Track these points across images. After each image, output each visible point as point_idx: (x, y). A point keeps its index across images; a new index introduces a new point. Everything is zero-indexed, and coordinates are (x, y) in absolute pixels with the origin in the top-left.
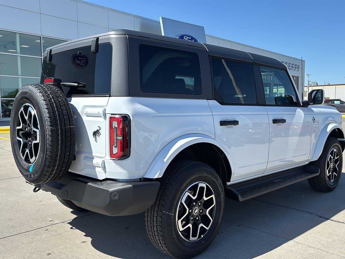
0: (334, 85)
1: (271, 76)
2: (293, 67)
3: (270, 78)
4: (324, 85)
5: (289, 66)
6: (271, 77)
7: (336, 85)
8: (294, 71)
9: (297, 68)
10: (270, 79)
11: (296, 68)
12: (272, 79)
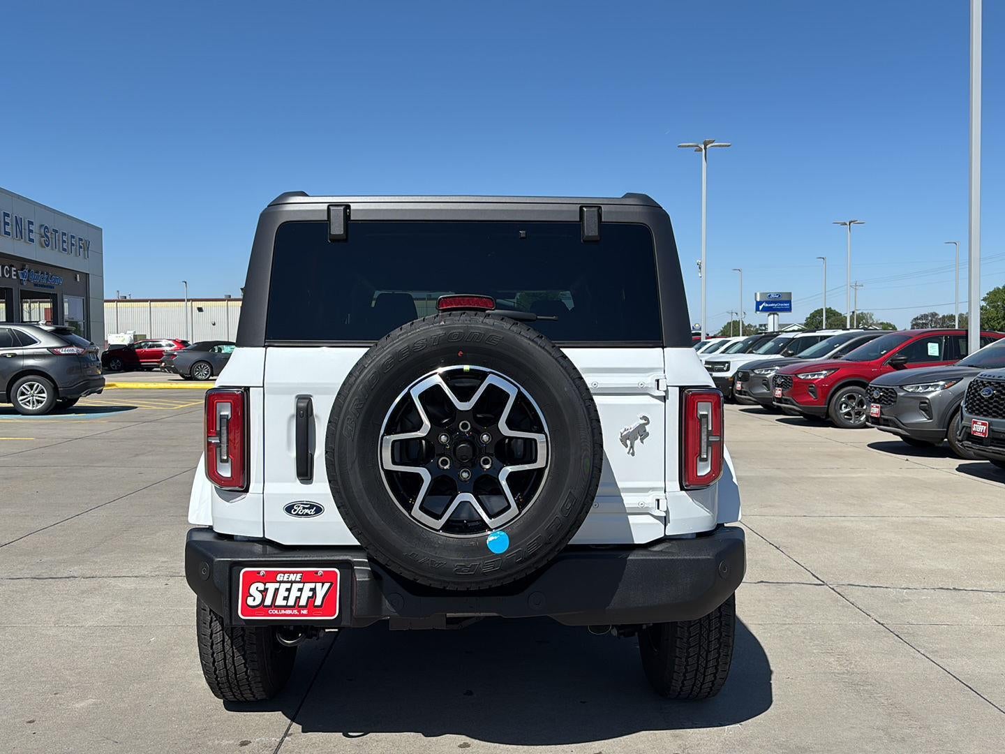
0: (146, 301)
1: (13, 266)
2: (72, 245)
3: (10, 272)
4: (116, 298)
5: (64, 242)
6: (11, 270)
7: (152, 301)
8: (76, 255)
9: (84, 250)
10: (10, 276)
11: (80, 247)
12: (14, 275)
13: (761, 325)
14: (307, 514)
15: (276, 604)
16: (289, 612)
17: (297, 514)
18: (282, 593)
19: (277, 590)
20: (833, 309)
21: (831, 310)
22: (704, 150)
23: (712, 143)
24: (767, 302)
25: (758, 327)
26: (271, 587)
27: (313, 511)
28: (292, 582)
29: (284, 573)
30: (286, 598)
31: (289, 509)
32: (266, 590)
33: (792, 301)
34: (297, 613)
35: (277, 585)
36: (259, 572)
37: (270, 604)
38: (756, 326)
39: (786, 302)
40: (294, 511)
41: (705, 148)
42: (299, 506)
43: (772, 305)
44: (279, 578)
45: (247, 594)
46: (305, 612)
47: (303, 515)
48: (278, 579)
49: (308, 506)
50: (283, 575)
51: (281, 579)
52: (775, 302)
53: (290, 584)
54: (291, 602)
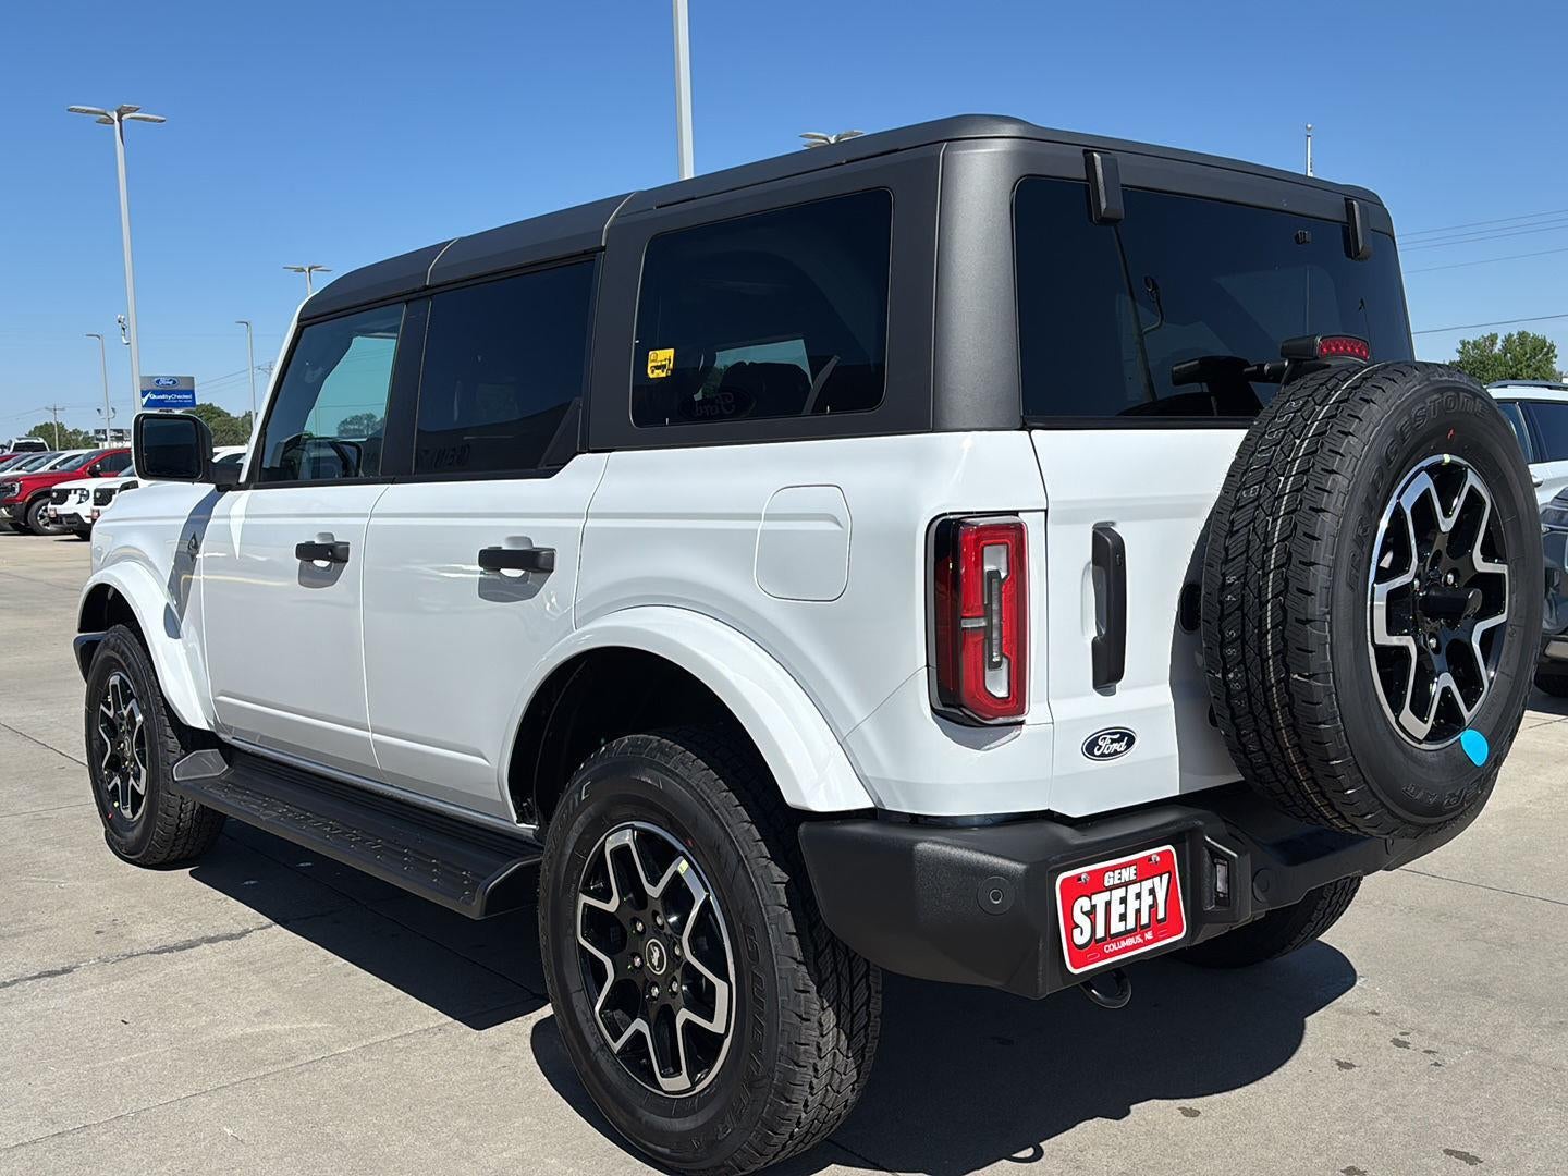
13: (97, 432)
14: (1116, 752)
15: (1112, 932)
16: (1130, 942)
17: (1103, 755)
18: (1117, 909)
19: (1108, 904)
20: (215, 405)
21: (213, 408)
22: (117, 122)
23: (131, 112)
24: (154, 392)
25: (92, 434)
26: (1100, 900)
27: (1123, 744)
28: (1126, 885)
29: (1113, 869)
30: (1123, 917)
31: (1091, 747)
32: (1094, 907)
33: (196, 389)
34: (1141, 940)
35: (1105, 896)
36: (1079, 878)
37: (1103, 935)
38: (87, 433)
39: (186, 392)
40: (1098, 750)
41: (120, 120)
42: (1105, 739)
43: (163, 397)
44: (1109, 880)
45: (1072, 925)
46: (1149, 936)
47: (1110, 755)
48: (1107, 884)
49: (1118, 736)
50: (1111, 874)
51: (1111, 884)
52: (169, 393)
53: (1124, 889)
54: (1131, 924)
